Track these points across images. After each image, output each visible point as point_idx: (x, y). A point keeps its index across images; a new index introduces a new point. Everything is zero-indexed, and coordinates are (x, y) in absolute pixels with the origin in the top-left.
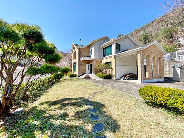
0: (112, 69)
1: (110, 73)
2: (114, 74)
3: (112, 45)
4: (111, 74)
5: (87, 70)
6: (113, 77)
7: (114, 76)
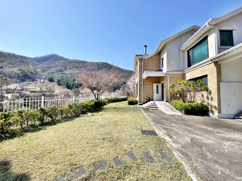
0: (210, 93)
1: (203, 101)
2: (215, 103)
3: (206, 38)
4: (206, 104)
5: (155, 94)
6: (213, 112)
7: (214, 110)
